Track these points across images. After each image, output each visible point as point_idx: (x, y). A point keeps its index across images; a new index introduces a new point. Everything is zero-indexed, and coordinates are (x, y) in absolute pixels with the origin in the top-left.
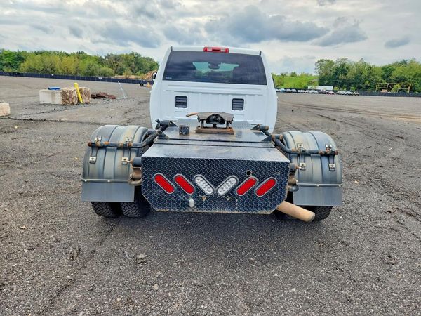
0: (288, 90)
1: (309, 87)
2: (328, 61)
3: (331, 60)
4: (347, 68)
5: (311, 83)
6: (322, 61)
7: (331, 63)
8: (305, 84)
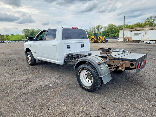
0: (14, 41)
1: (22, 40)
2: (27, 29)
3: (28, 29)
4: (35, 32)
5: (23, 38)
6: (24, 29)
7: (28, 30)
8: (20, 39)
